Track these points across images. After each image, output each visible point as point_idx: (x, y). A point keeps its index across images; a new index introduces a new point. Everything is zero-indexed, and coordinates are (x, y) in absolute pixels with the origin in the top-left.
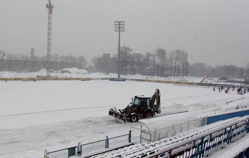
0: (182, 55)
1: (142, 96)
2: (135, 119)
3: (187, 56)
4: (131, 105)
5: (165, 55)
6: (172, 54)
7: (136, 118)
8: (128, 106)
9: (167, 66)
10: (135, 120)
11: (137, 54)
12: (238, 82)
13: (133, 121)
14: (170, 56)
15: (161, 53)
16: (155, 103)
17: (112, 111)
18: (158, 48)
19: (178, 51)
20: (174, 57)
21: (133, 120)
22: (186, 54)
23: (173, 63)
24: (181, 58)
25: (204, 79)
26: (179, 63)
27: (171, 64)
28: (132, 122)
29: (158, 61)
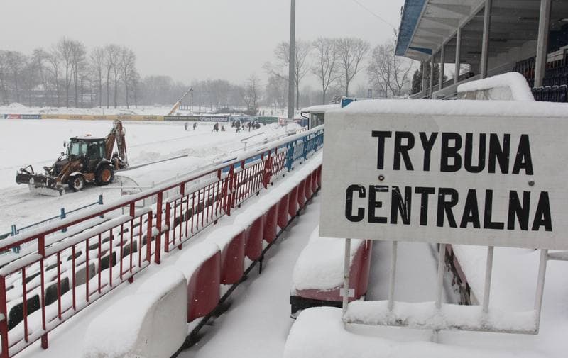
0: (121, 58)
1: (88, 135)
2: (81, 184)
3: (134, 59)
4: (65, 157)
5: (82, 56)
6: (100, 55)
7: (81, 182)
8: (59, 160)
9: (89, 82)
10: (80, 186)
11: (9, 54)
12: (237, 112)
13: (77, 188)
14: (95, 58)
15: (73, 51)
16: (115, 149)
17: (24, 173)
18: (64, 37)
19: (112, 48)
20: (105, 61)
21: (75, 187)
22: (132, 56)
23: (102, 74)
24: (121, 64)
25: (175, 108)
26: (116, 75)
27: (98, 78)
28: (75, 191)
29: (64, 70)
